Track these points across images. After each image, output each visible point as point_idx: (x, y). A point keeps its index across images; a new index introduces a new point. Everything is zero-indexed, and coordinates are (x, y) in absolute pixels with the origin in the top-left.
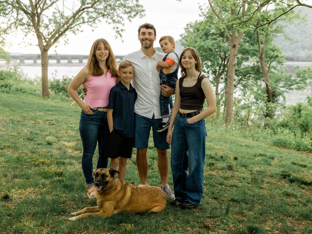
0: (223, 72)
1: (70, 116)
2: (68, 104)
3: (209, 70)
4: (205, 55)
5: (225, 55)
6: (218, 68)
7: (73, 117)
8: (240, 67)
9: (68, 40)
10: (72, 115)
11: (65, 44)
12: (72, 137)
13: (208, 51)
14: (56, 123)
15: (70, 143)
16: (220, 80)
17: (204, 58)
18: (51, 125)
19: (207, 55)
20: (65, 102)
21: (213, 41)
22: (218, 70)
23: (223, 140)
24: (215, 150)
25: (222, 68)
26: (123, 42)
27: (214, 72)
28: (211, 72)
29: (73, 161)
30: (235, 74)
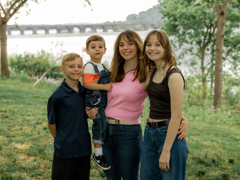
0: (209, 42)
1: (29, 104)
2: (30, 85)
3: (193, 41)
4: (187, 24)
5: (211, 23)
6: (202, 38)
7: (31, 106)
8: (229, 36)
9: (30, 10)
10: (30, 103)
11: (27, 15)
12: (27, 135)
13: (191, 18)
14: (9, 116)
15: (24, 146)
16: (206, 52)
17: (187, 27)
18: (4, 118)
19: (190, 23)
20: (26, 83)
21: (197, 7)
22: (203, 40)
23: (213, 133)
24: (204, 147)
25: (207, 38)
26: (92, 10)
27: (199, 43)
28: (194, 43)
29: (23, 175)
30: (224, 44)
